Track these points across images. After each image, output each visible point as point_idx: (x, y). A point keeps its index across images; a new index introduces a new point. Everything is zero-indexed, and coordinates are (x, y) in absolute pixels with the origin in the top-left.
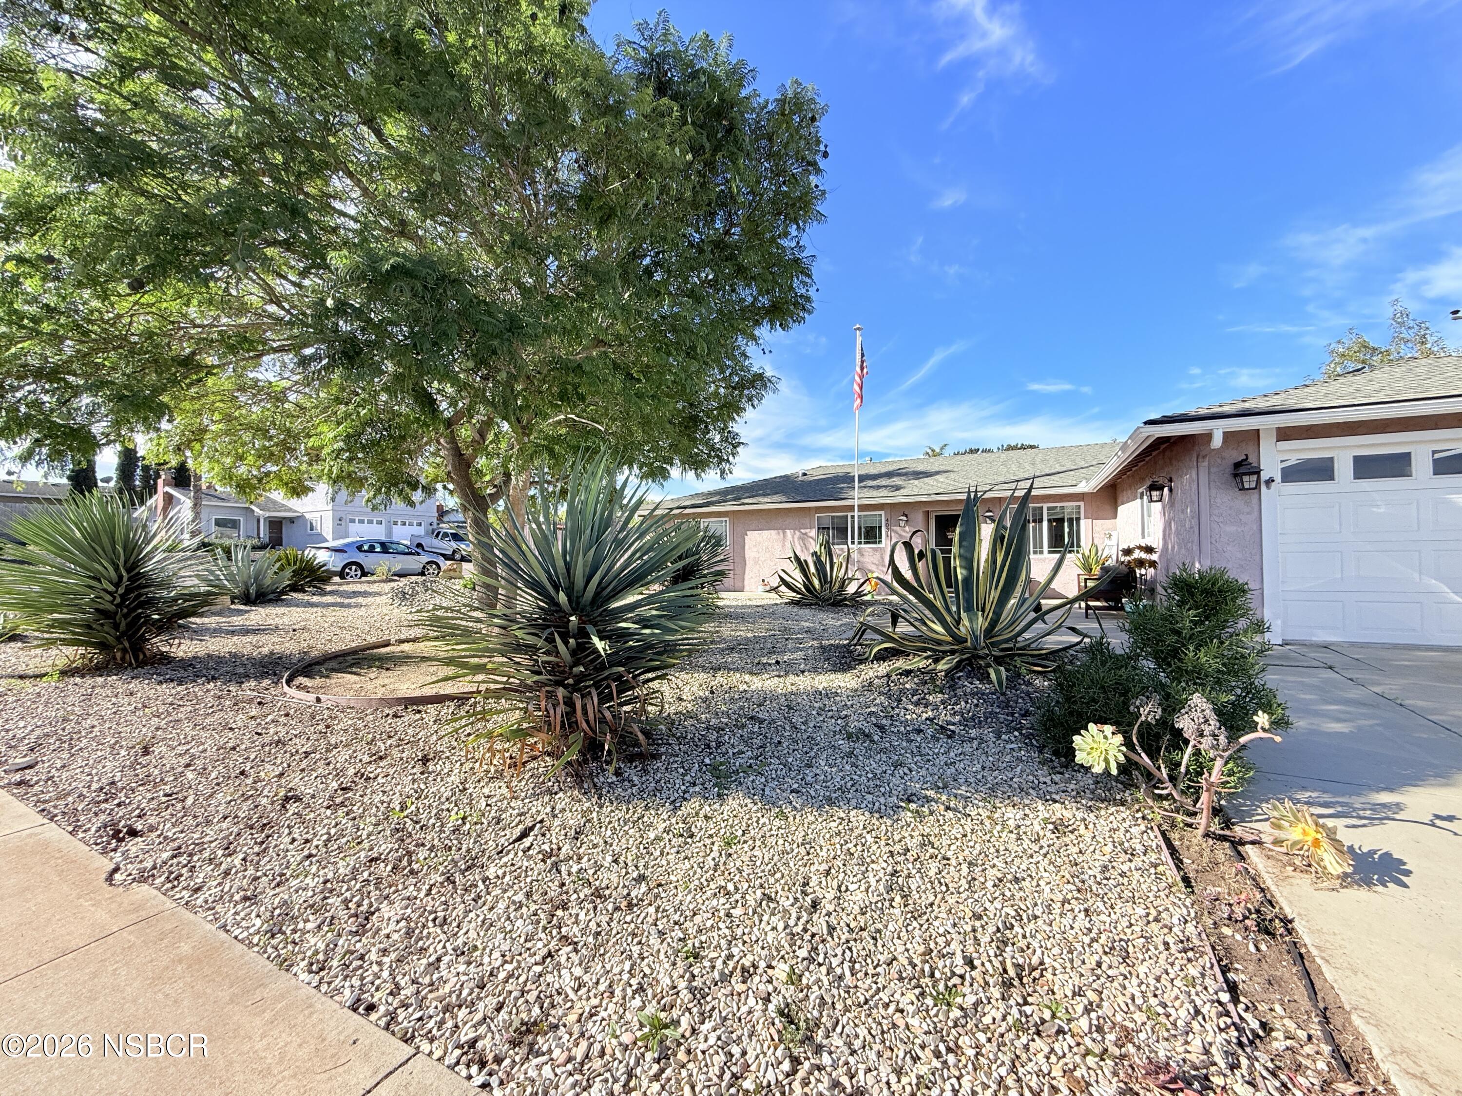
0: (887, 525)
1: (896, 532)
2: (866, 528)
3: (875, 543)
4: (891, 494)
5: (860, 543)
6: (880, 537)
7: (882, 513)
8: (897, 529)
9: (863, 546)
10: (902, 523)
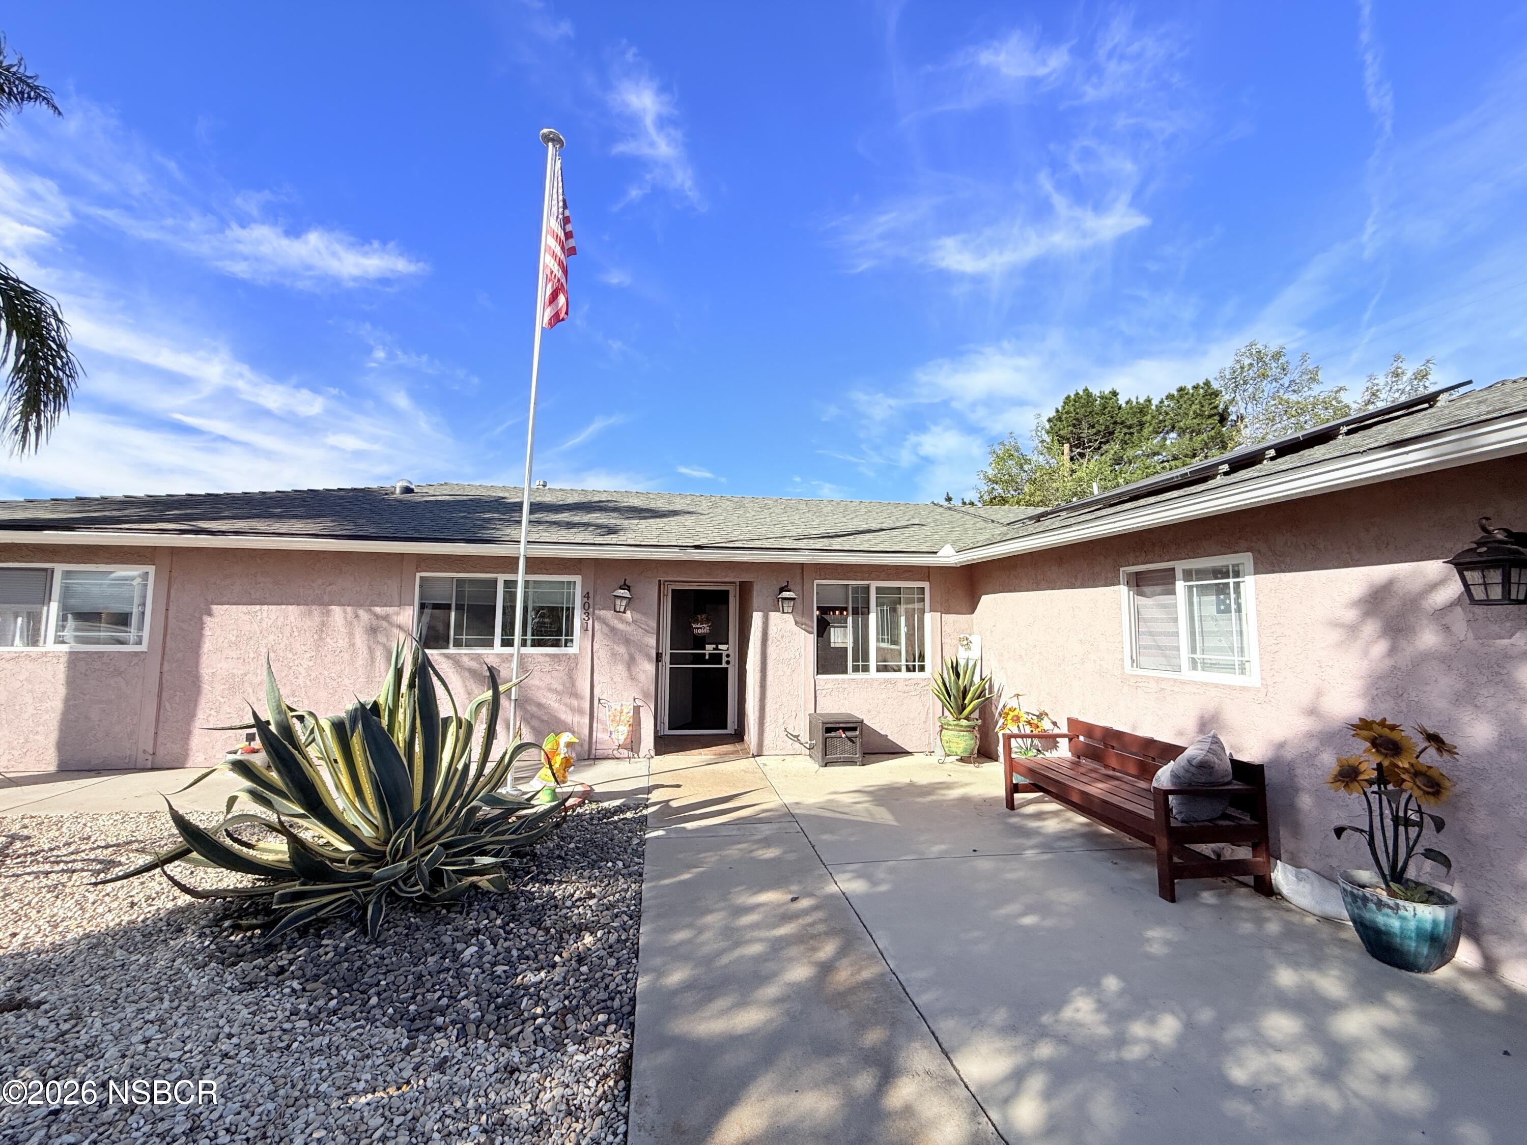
0: (586, 607)
1: (604, 622)
2: (537, 610)
3: (556, 644)
4: (599, 540)
5: (524, 643)
6: (569, 632)
7: (577, 579)
8: (608, 614)
9: (529, 650)
10: (621, 605)
